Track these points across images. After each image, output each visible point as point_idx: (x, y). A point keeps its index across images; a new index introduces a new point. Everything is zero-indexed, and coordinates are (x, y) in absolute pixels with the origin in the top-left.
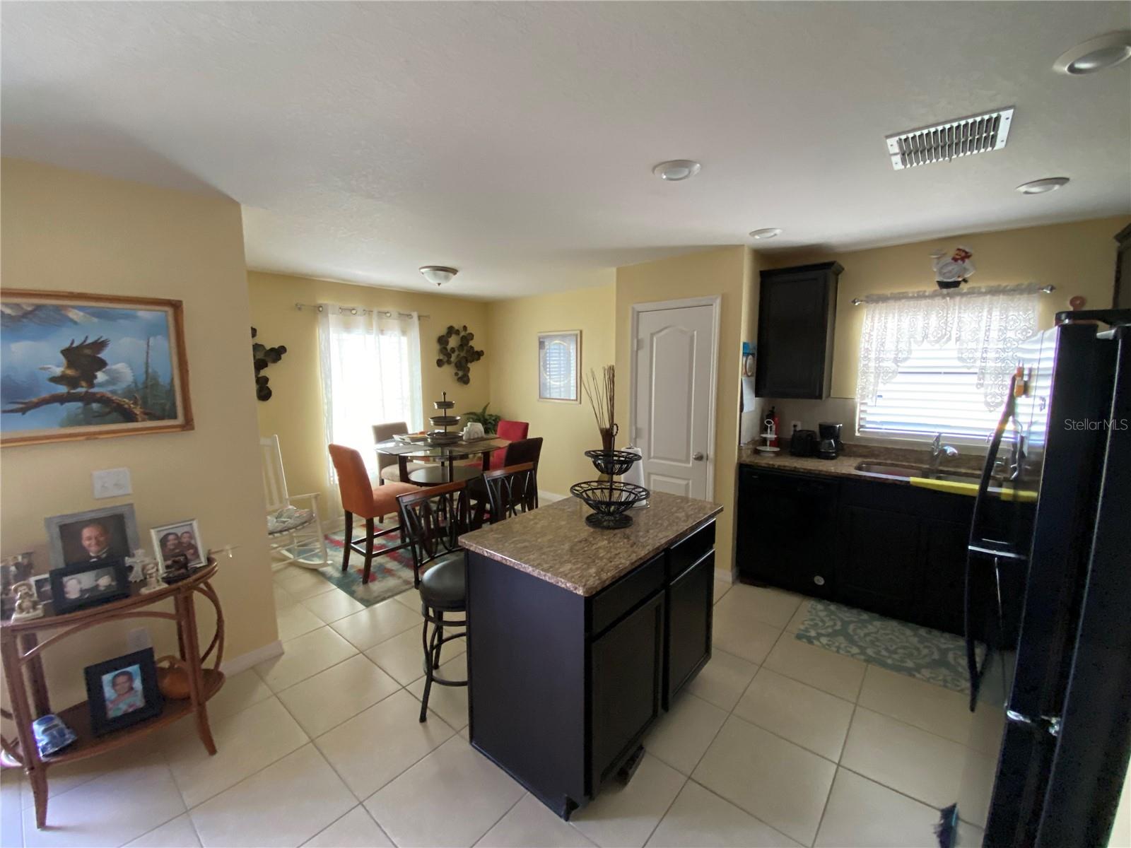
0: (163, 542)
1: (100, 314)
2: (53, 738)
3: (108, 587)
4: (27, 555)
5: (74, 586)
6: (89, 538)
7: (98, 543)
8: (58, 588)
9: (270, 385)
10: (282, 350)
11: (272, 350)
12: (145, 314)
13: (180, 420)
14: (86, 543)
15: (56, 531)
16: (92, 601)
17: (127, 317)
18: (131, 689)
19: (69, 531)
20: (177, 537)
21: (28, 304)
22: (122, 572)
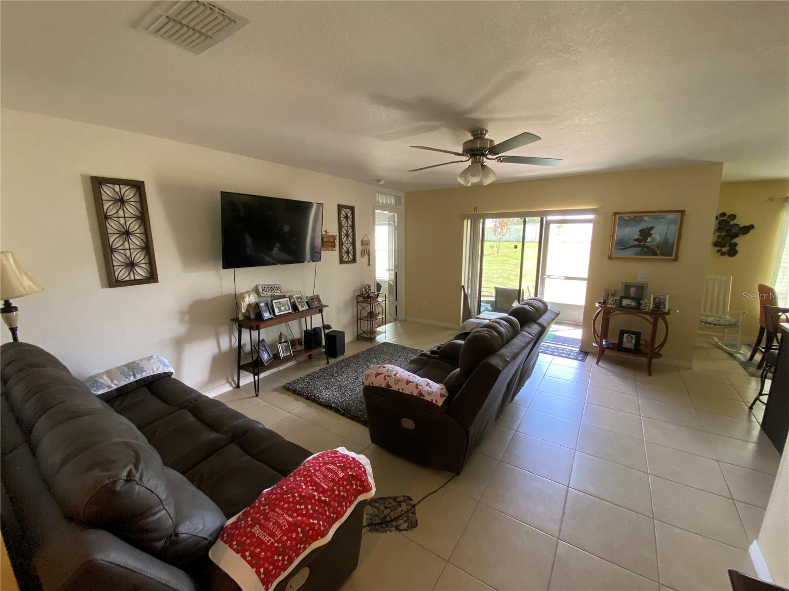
0: (655, 299)
1: (654, 218)
2: (607, 344)
3: (634, 306)
4: (615, 291)
5: (625, 302)
6: (632, 291)
7: (634, 293)
8: (621, 302)
9: (737, 248)
10: (752, 227)
11: (745, 227)
12: (670, 216)
13: (673, 257)
14: (631, 292)
15: (624, 286)
16: (628, 308)
17: (663, 218)
18: (631, 342)
19: (627, 287)
20: (660, 299)
21: (632, 216)
22: (639, 304)
